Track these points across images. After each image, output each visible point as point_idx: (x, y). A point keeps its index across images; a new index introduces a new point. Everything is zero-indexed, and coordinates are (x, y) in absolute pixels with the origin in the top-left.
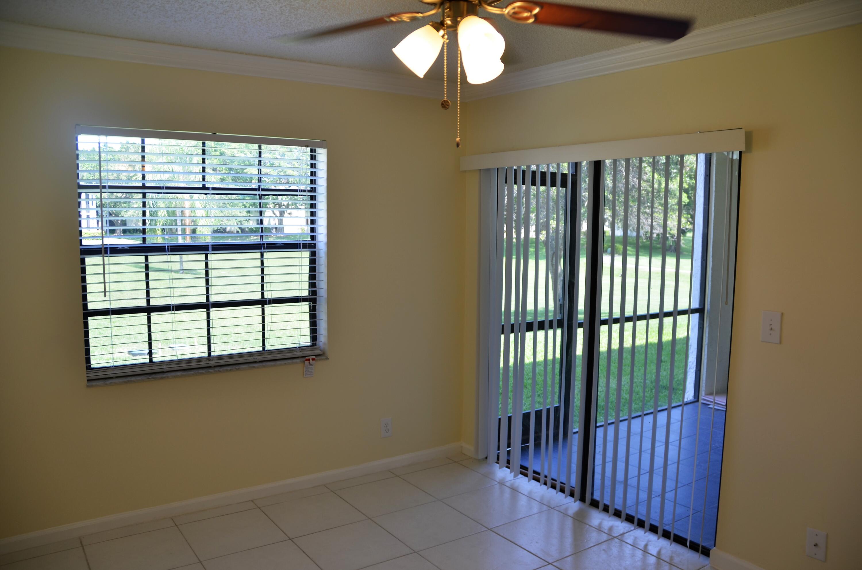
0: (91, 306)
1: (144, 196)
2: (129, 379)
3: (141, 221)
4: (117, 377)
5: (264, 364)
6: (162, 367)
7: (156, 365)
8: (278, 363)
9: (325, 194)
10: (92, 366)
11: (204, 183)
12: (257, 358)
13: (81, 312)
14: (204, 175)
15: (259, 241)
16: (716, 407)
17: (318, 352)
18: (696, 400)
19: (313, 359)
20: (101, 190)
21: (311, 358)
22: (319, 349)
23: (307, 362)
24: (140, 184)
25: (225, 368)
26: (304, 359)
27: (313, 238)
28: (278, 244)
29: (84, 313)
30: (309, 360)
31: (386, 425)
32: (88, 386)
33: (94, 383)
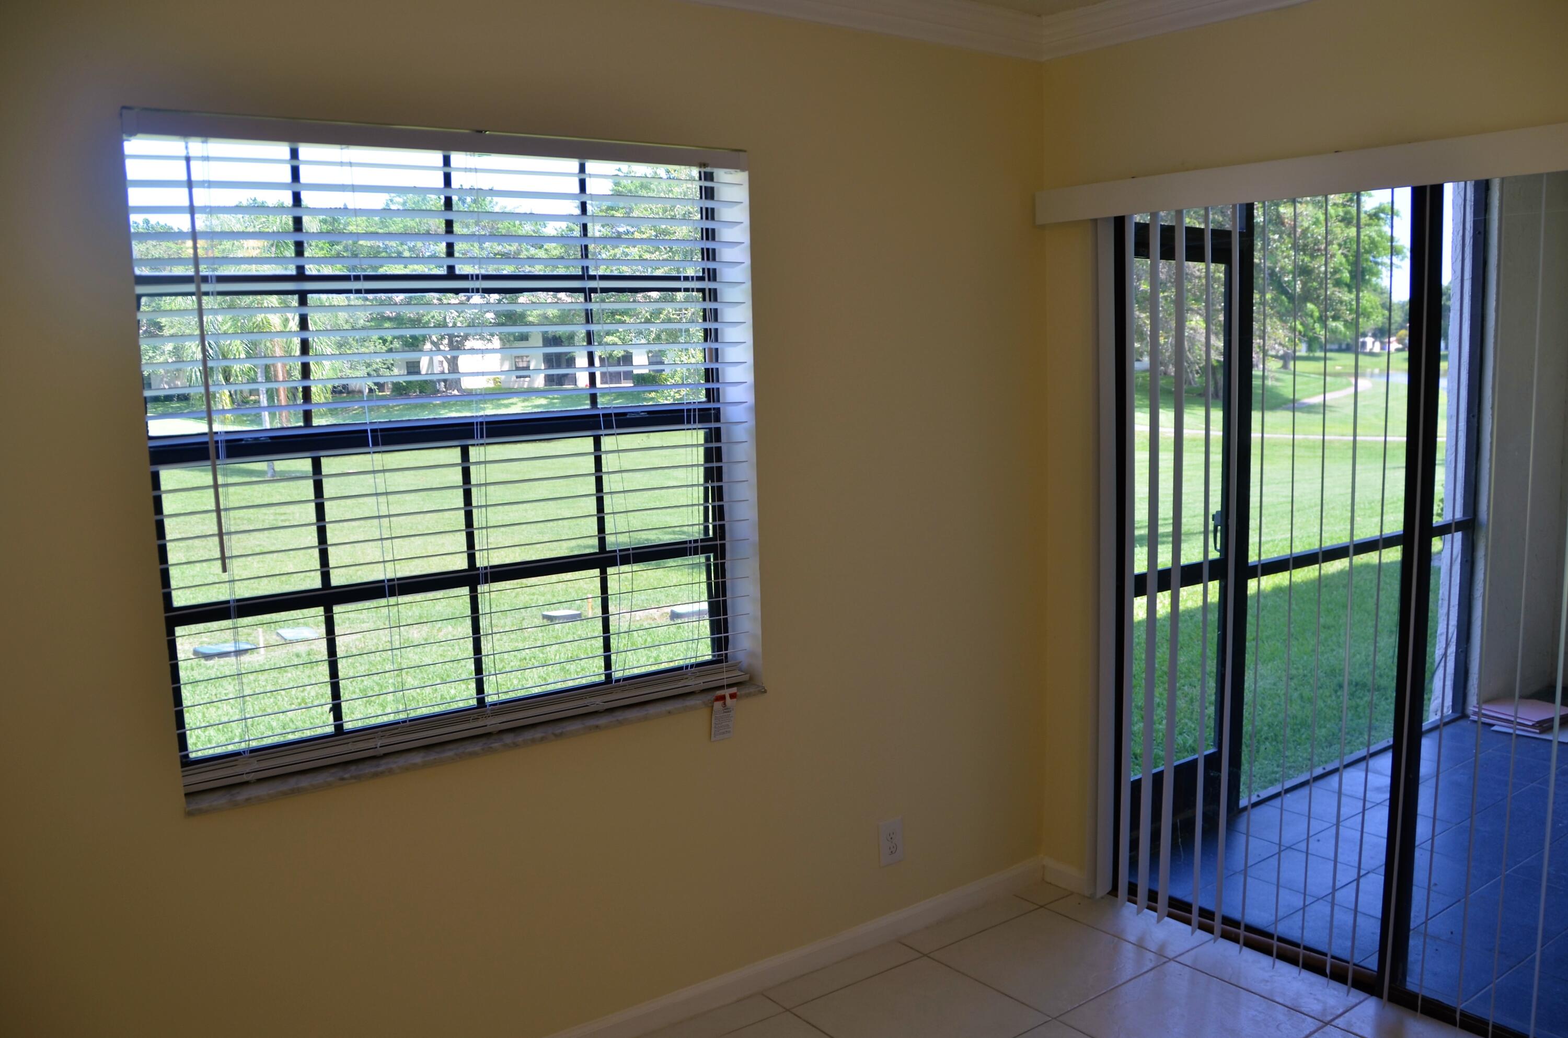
0: (180, 599)
1: (303, 302)
2: (292, 783)
3: (299, 367)
4: (260, 781)
5: (620, 716)
6: (371, 744)
7: (354, 739)
8: (652, 710)
9: (748, 285)
10: (193, 756)
11: (450, 261)
12: (598, 702)
13: (161, 616)
14: (450, 241)
15: (588, 407)
16: (1518, 732)
17: (736, 675)
18: (1457, 715)
19: (733, 696)
20: (198, 288)
21: (727, 692)
22: (737, 666)
23: (718, 705)
24: (292, 271)
25: (528, 735)
26: (711, 696)
27: (712, 395)
28: (633, 413)
29: (167, 619)
30: (723, 698)
31: (892, 836)
32: (189, 814)
33: (205, 803)
